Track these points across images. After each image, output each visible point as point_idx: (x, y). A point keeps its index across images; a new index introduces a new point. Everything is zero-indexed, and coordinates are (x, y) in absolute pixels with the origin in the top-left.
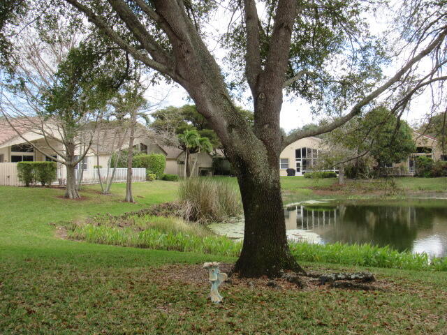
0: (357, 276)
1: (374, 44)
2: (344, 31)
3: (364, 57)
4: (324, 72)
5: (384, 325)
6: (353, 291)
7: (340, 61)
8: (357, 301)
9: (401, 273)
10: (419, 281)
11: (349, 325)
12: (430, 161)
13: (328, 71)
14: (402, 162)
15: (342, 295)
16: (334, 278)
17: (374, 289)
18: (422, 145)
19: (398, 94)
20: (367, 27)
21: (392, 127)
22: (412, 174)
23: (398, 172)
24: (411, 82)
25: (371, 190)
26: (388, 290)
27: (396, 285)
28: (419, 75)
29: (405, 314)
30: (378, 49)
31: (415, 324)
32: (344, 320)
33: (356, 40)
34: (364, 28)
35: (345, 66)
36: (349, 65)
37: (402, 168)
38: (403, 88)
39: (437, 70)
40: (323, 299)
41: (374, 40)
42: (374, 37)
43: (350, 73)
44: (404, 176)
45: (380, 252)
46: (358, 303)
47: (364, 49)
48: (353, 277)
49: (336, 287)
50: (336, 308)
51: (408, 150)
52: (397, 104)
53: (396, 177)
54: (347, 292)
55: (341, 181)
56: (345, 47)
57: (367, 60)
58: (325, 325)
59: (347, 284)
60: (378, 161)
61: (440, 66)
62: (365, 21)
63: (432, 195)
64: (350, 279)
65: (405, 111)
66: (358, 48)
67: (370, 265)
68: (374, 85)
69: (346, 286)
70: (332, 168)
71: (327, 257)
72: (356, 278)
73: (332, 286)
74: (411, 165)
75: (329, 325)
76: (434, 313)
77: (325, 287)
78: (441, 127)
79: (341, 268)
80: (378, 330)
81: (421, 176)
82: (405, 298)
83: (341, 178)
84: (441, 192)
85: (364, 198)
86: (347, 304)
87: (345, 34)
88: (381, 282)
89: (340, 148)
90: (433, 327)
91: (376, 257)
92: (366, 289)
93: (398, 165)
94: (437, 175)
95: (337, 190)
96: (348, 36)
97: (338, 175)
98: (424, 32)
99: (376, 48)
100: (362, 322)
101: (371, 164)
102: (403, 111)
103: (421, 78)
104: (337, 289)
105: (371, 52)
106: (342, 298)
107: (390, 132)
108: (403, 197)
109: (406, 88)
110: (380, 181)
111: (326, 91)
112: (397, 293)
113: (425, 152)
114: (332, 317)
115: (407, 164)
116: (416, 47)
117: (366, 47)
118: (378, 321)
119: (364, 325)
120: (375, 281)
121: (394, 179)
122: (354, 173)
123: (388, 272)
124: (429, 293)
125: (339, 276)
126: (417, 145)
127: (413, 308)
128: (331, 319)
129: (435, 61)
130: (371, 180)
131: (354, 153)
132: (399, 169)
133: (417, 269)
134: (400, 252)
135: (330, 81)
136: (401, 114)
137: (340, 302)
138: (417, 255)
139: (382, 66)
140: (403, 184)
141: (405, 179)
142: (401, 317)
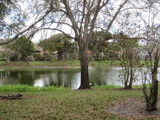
0: (17, 95)
1: (23, 14)
2: (12, 7)
3: (19, 18)
4: (4, 21)
5: (27, 109)
6: (15, 100)
7: (10, 18)
8: (17, 103)
9: (31, 93)
10: (37, 95)
11: (15, 111)
12: (40, 55)
13: (5, 21)
14: (31, 56)
15: (11, 102)
16: (8, 97)
17: (22, 99)
18: (38, 50)
19: (30, 32)
20: (20, 7)
21: (28, 43)
22: (34, 60)
23: (29, 59)
24: (35, 28)
25: (20, 65)
26: (27, 98)
27: (30, 97)
28: (37, 26)
29: (33, 105)
30: (24, 16)
31: (36, 107)
32: (13, 110)
33: (16, 11)
34: (19, 8)
35: (12, 20)
36: (13, 20)
37: (31, 58)
38: (32, 30)
39: (43, 26)
40: (5, 104)
41: (23, 12)
42: (23, 11)
43: (13, 23)
44: (31, 61)
45: (23, 87)
46: (17, 104)
47: (19, 15)
48: (15, 95)
49: (9, 99)
50: (10, 106)
51: (33, 51)
52: (30, 36)
53: (29, 61)
54: (13, 101)
55: (9, 62)
56: (12, 13)
57: (20, 19)
58: (6, 112)
59: (13, 98)
60: (22, 55)
61: (44, 25)
62: (20, 5)
63: (40, 67)
64: (14, 96)
65: (33, 38)
66: (17, 14)
67: (20, 92)
68: (22, 28)
69: (12, 99)
70: (5, 57)
71: (4, 90)
72: (16, 96)
73: (7, 99)
74: (34, 57)
75: (8, 112)
76: (42, 103)
77: (5, 100)
78: (44, 44)
79: (10, 93)
80: (25, 111)
81: (37, 60)
82: (33, 100)
83: (8, 61)
84: (43, 66)
85: (17, 68)
86: (14, 104)
87: (12, 8)
88: (25, 96)
89: (9, 50)
90: (42, 107)
91: (22, 89)
92: (20, 99)
93: (29, 57)
94: (42, 60)
95: (6, 65)
96: (13, 9)
97: (7, 60)
98: (40, 12)
99: (23, 15)
100: (19, 109)
101: (20, 56)
102: (32, 38)
103: (38, 27)
104: (9, 100)
105: (22, 16)
106: (12, 103)
107: (27, 45)
108: (31, 68)
109: (33, 30)
110: (23, 62)
111: (4, 28)
112: (30, 99)
113: (38, 52)
114: (9, 109)
115: (32, 57)
116: (37, 17)
117: (20, 14)
118: (24, 108)
119: (20, 110)
120: (22, 96)
121: (28, 61)
122: (14, 59)
123: (26, 93)
124: (40, 98)
125: (10, 96)
126: (36, 50)
127: (35, 103)
128: (8, 110)
129: (42, 22)
130: (20, 62)
131: (14, 52)
132: (30, 58)
133: (36, 91)
134: (30, 86)
135: (6, 25)
136: (31, 39)
137: (11, 104)
138: (36, 87)
139: (25, 22)
140: (31, 63)
141: (32, 62)
142: (32, 106)
